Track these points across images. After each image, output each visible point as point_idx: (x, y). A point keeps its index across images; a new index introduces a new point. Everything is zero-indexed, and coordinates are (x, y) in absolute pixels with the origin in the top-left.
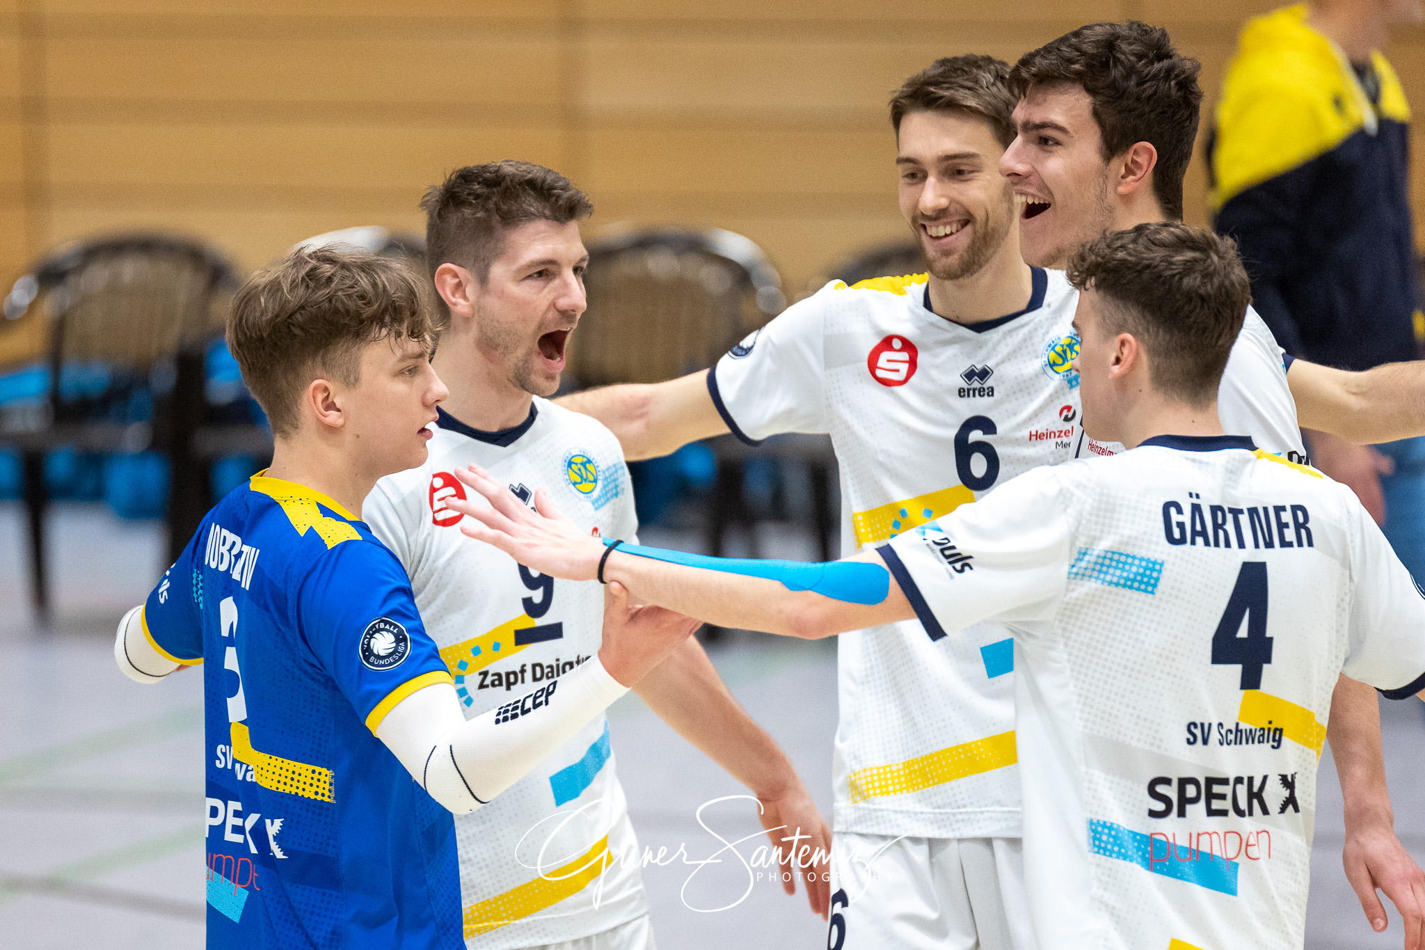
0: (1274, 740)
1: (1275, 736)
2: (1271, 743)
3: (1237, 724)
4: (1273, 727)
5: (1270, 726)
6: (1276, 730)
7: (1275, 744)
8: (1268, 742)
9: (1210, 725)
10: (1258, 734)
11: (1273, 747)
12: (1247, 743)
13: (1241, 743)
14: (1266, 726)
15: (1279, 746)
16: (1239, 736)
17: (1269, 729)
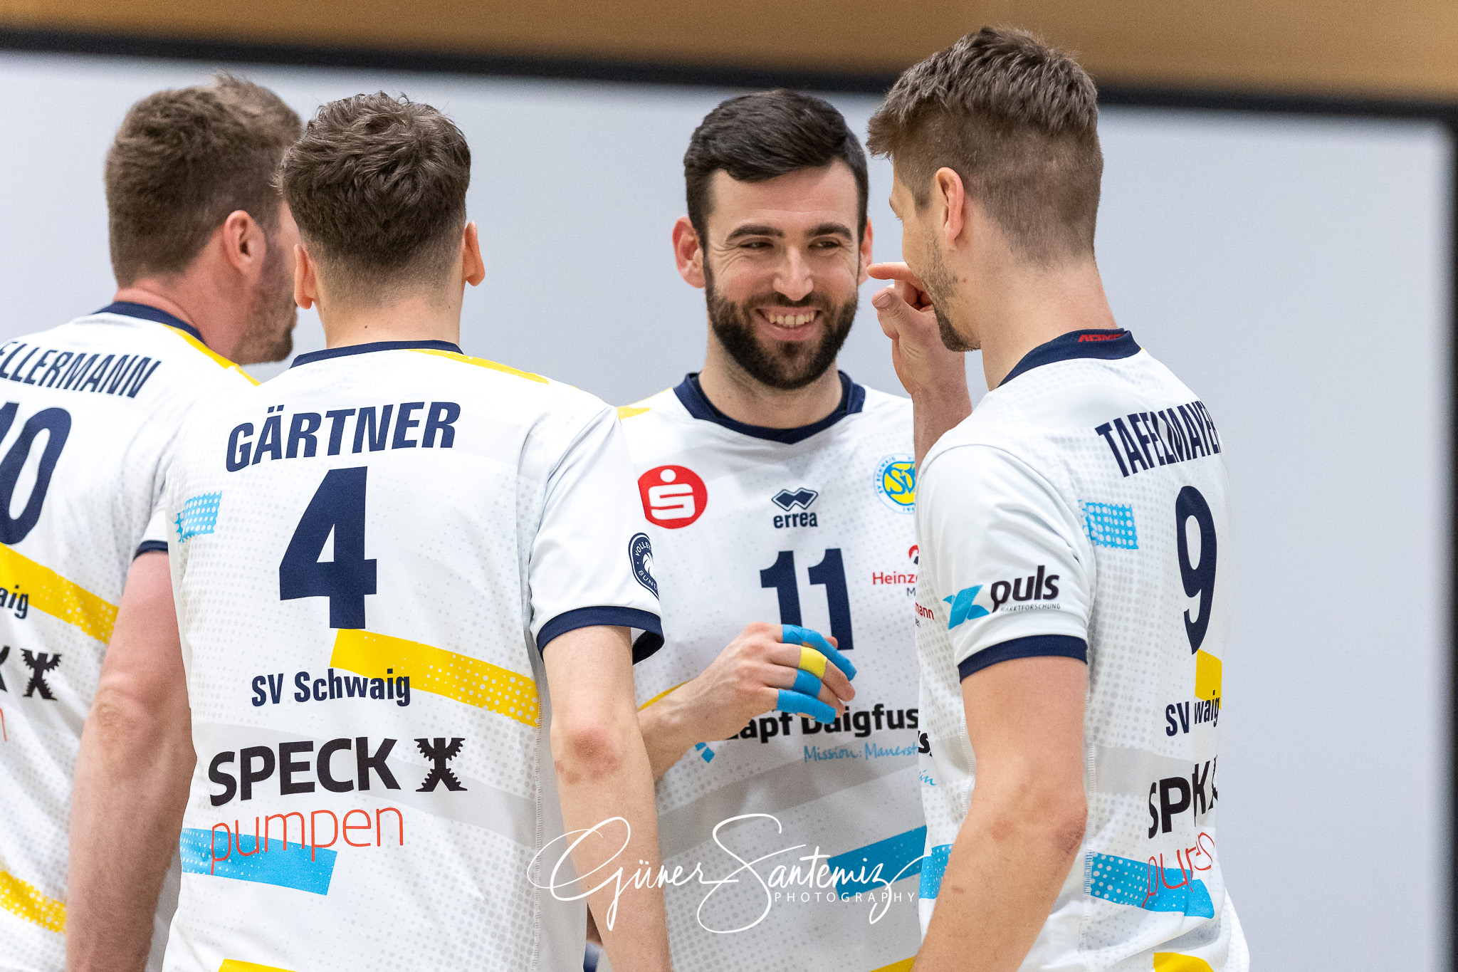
0: (400, 695)
1: (400, 689)
2: (396, 698)
3: (331, 672)
4: (394, 676)
5: (390, 676)
6: (399, 680)
7: (403, 699)
8: (391, 696)
9: (281, 676)
10: (369, 686)
11: (400, 703)
12: (351, 694)
13: (340, 695)
14: (385, 677)
15: (407, 702)
16: (336, 686)
17: (390, 681)
